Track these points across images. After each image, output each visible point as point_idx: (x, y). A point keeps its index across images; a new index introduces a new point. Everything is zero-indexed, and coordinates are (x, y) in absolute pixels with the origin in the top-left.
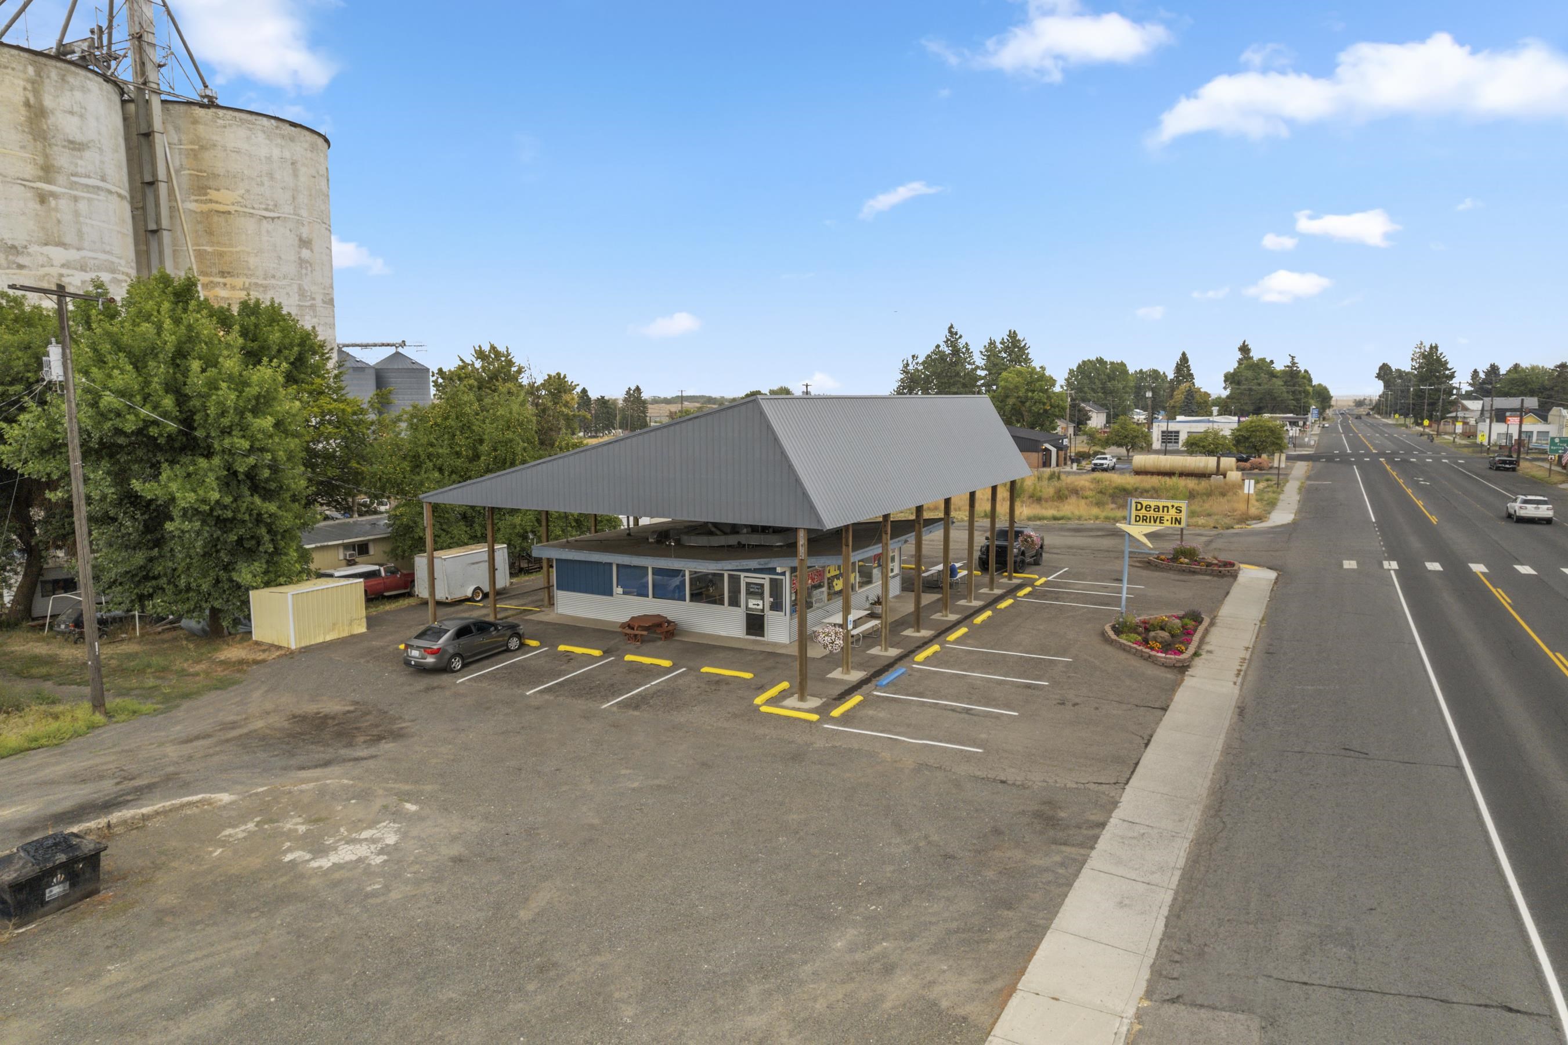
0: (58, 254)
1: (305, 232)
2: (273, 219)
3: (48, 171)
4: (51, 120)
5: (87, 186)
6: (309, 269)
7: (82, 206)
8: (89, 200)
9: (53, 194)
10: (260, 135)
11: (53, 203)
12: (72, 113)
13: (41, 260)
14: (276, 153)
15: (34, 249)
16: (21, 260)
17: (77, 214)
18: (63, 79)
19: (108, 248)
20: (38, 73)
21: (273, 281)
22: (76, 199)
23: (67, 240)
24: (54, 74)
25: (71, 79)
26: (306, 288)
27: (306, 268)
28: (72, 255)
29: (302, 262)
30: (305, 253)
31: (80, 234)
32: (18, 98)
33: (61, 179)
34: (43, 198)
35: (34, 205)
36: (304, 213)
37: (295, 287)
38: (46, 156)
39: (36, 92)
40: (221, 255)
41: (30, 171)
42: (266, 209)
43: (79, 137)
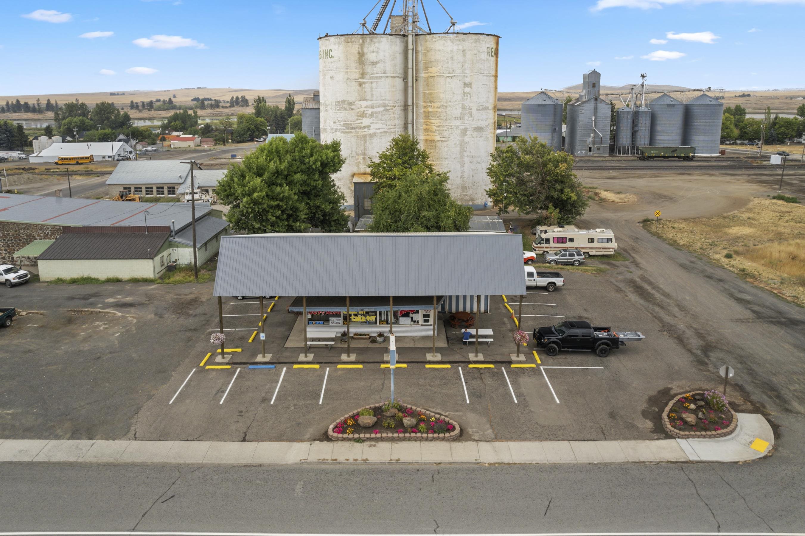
0: (364, 103)
1: (467, 80)
2: (452, 77)
3: (363, 75)
4: (366, 56)
5: (376, 77)
6: (469, 96)
7: (374, 85)
8: (377, 82)
9: (364, 83)
10: (449, 42)
11: (364, 85)
12: (373, 52)
13: (359, 106)
14: (455, 48)
15: (357, 103)
16: (353, 107)
17: (372, 88)
18: (371, 41)
19: (384, 98)
20: (363, 42)
21: (450, 104)
22: (372, 83)
23: (367, 98)
24: (368, 40)
25: (374, 40)
26: (466, 105)
27: (467, 96)
28: (369, 103)
29: (465, 94)
30: (467, 90)
31: (372, 95)
32: (356, 52)
33: (367, 77)
34: (360, 85)
35: (358, 87)
36: (468, 72)
37: (460, 105)
38: (363, 70)
39: (362, 48)
40: (431, 94)
41: (357, 76)
42: (449, 73)
43: (375, 60)
